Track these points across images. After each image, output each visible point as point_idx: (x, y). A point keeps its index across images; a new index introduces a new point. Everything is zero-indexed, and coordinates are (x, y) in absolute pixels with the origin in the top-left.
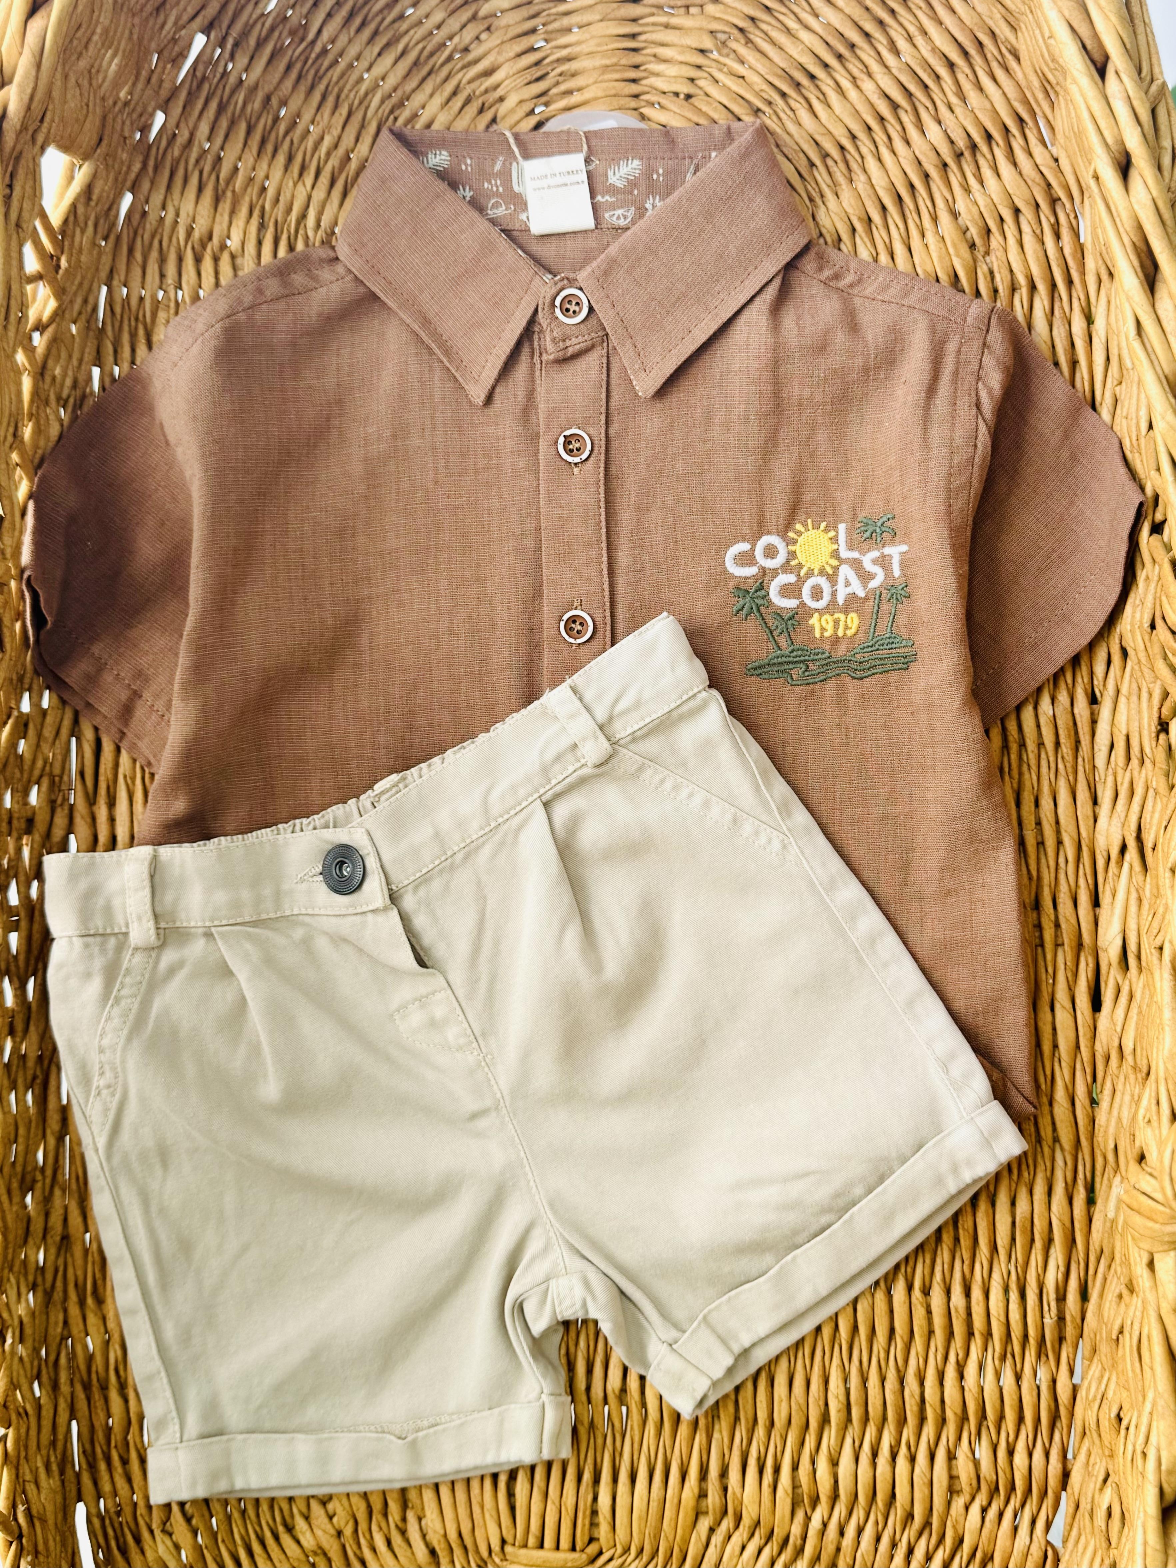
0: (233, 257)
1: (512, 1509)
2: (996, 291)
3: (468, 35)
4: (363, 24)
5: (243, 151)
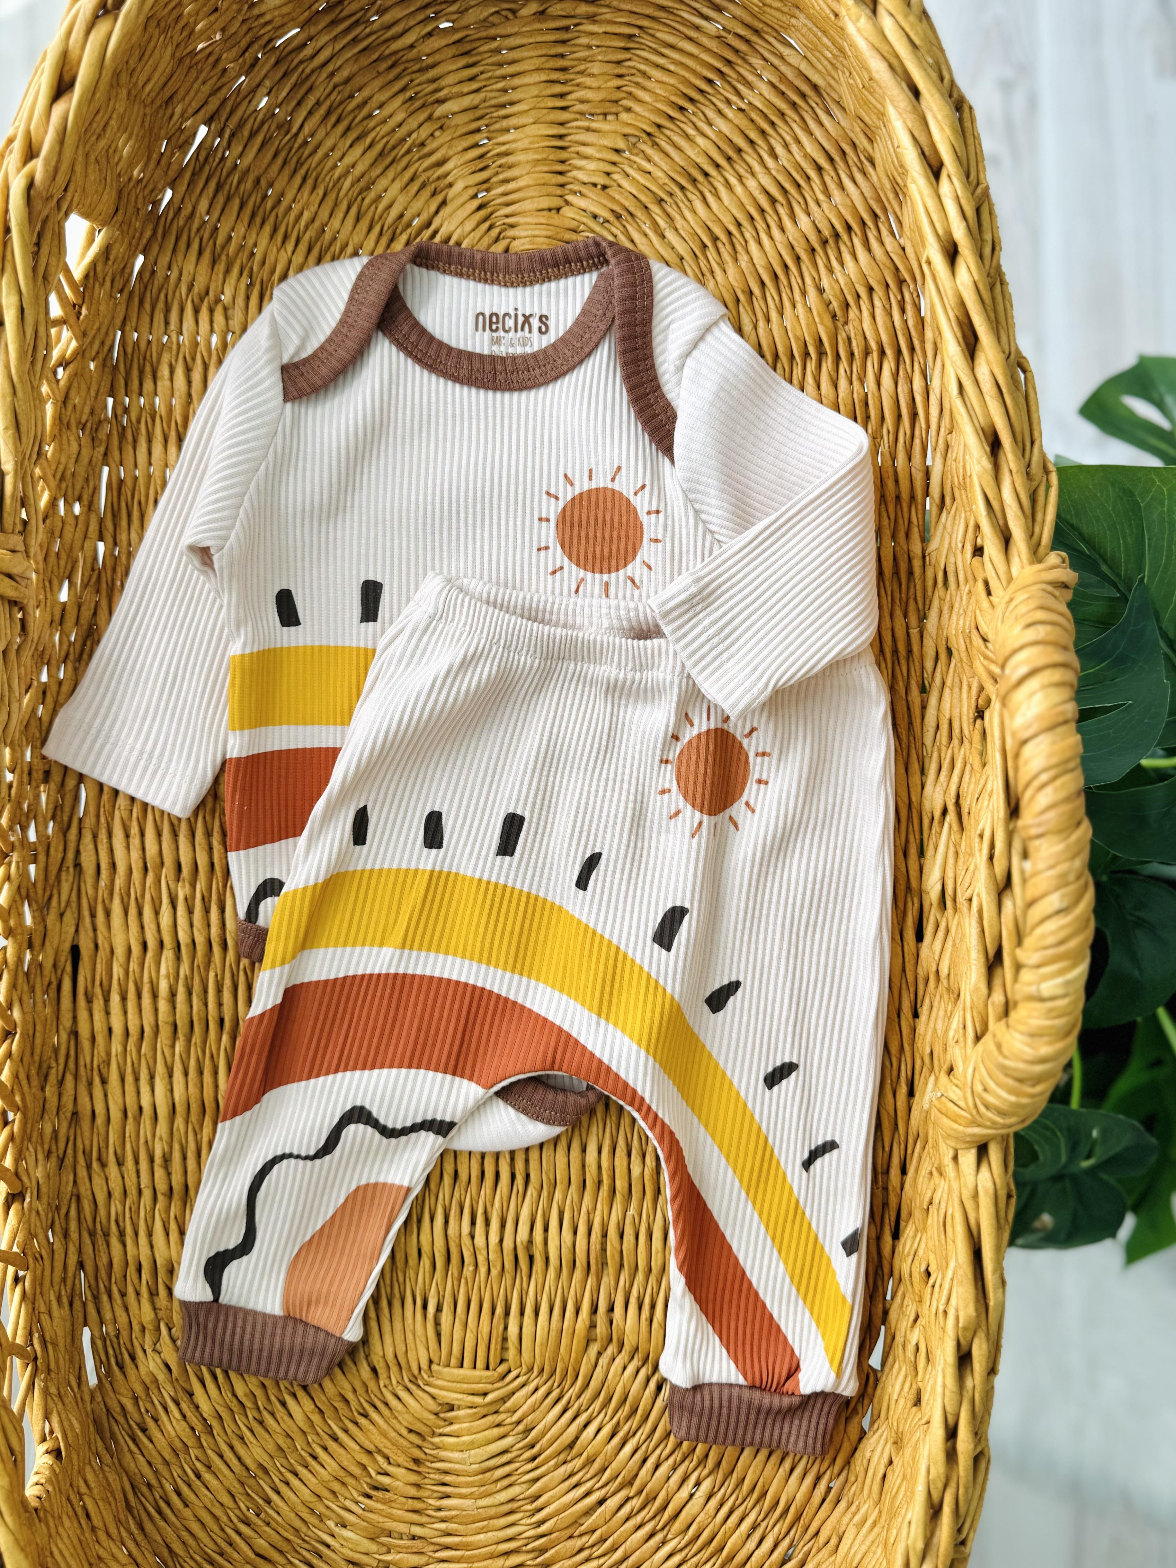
0: (225, 309)
1: (438, 1333)
2: (852, 354)
3: (424, 133)
4: (338, 121)
5: (236, 223)
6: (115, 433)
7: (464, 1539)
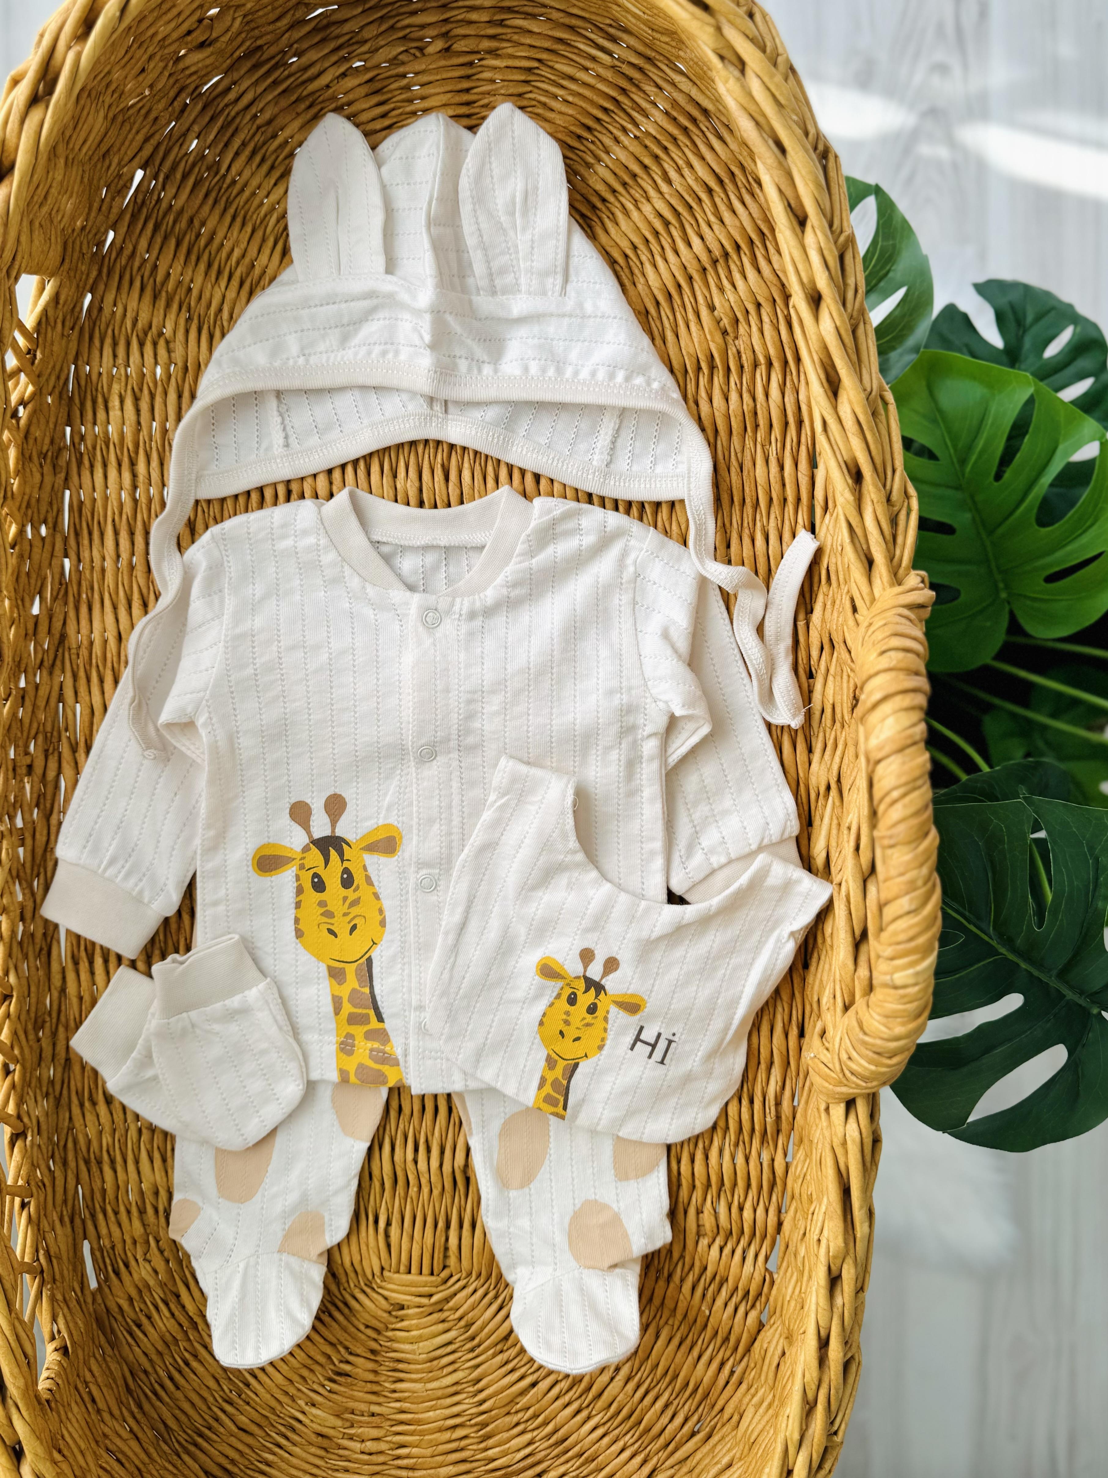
0: (167, 342)
1: (389, 1246)
2: (742, 367)
5: (173, 260)
6: (74, 460)
7: (416, 1416)
